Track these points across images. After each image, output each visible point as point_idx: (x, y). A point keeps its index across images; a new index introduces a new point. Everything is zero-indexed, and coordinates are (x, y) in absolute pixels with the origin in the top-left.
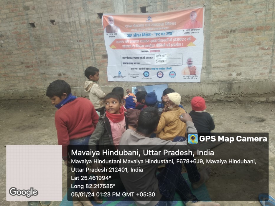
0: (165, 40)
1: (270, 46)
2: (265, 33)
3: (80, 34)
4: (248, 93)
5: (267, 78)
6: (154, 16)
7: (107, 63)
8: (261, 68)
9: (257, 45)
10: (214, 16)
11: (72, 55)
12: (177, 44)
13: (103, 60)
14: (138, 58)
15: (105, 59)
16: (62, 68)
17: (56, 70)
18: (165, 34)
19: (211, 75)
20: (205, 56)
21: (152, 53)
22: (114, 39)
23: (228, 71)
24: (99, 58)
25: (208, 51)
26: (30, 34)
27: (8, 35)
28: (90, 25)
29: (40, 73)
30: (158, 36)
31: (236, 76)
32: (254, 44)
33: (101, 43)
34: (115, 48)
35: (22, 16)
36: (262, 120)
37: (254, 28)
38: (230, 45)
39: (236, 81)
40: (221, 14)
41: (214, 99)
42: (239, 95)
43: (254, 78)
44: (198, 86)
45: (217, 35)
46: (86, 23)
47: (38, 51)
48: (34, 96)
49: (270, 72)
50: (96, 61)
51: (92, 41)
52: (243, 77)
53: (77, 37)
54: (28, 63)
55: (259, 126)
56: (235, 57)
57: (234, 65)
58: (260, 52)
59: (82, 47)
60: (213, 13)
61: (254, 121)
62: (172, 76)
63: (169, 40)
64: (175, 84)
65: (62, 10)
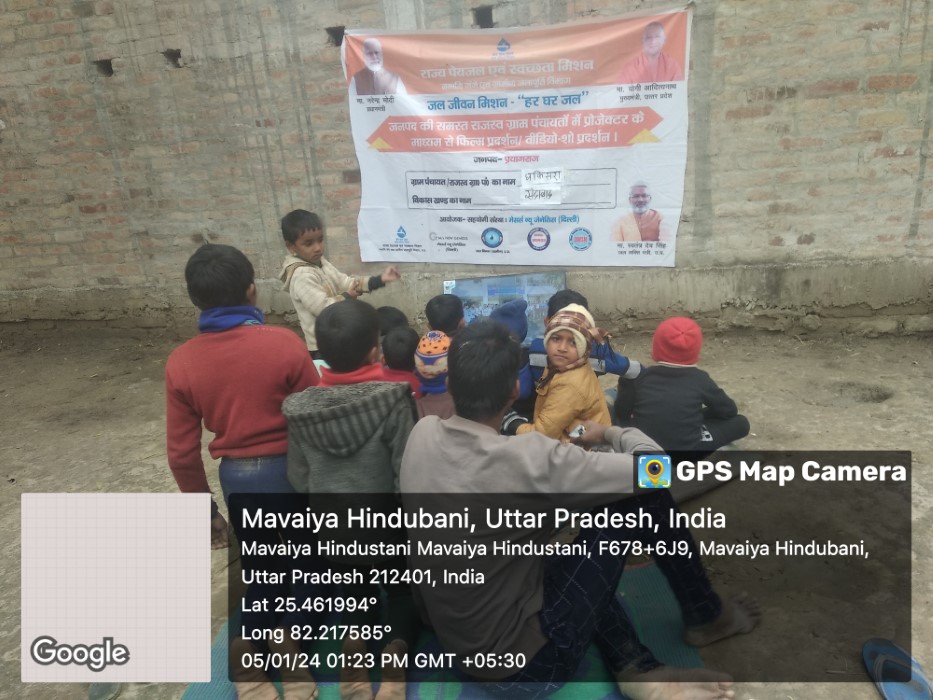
0: (555, 123)
1: (914, 142)
2: (898, 99)
3: (266, 100)
4: (835, 304)
5: (901, 251)
6: (519, 39)
7: (360, 197)
8: (881, 220)
9: (870, 139)
10: (723, 39)
11: (240, 172)
12: (599, 136)
13: (343, 187)
14: (464, 183)
15: (351, 186)
16: (206, 214)
17: (186, 221)
18: (558, 102)
19: (710, 243)
20: (693, 176)
21: (514, 165)
22: (382, 117)
23: (769, 227)
24: (332, 180)
25: (701, 160)
26: (98, 97)
27: (20, 99)
28: (303, 68)
29: (130, 231)
30: (533, 109)
31: (796, 247)
32: (859, 137)
33: (338, 132)
34: (386, 146)
35: (68, 35)
36: (882, 396)
37: (861, 82)
38: (778, 139)
39: (795, 261)
40: (748, 33)
41: (722, 324)
42: (804, 308)
43: (859, 253)
44: (668, 281)
45: (735, 106)
46: (289, 61)
47: (123, 156)
48: (110, 311)
49: (913, 233)
50: (320, 193)
51: (309, 123)
52: (819, 250)
53: (256, 110)
54: (90, 197)
55: (869, 415)
56: (794, 181)
57: (788, 209)
58: (880, 165)
59: (273, 144)
60: (721, 30)
61: (854, 398)
62: (581, 244)
63: (570, 121)
64: (590, 273)
65: (206, 14)
